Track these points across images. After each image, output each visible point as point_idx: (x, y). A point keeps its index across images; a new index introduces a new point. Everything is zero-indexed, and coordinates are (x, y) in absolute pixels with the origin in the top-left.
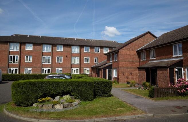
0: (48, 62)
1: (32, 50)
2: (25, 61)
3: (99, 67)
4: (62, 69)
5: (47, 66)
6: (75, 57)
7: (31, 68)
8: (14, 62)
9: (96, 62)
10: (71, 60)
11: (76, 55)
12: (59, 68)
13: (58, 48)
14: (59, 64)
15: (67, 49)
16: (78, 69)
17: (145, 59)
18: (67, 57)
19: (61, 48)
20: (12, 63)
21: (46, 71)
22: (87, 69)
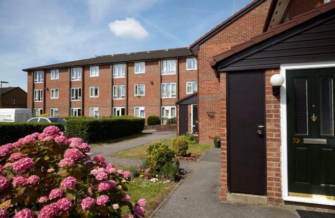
0: (122, 96)
1: (98, 76)
2: (90, 97)
4: (144, 108)
5: (121, 103)
6: (167, 82)
7: (98, 108)
8: (77, 98)
10: (161, 91)
11: (170, 79)
12: (140, 106)
13: (138, 68)
14: (139, 99)
15: (153, 68)
16: (174, 108)
19: (141, 68)
20: (75, 100)
21: (118, 112)
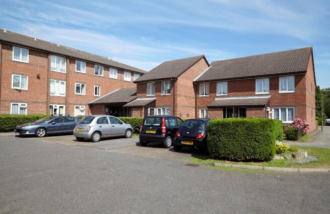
3: (126, 103)
4: (26, 104)
6: (56, 79)
9: (96, 94)
11: (59, 77)
12: (20, 102)
13: (17, 55)
14: (18, 93)
15: (40, 60)
16: (62, 107)
17: (206, 94)
18: (38, 77)
19: (22, 55)
22: (80, 106)
